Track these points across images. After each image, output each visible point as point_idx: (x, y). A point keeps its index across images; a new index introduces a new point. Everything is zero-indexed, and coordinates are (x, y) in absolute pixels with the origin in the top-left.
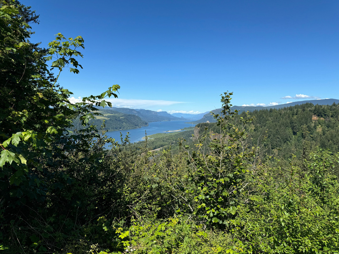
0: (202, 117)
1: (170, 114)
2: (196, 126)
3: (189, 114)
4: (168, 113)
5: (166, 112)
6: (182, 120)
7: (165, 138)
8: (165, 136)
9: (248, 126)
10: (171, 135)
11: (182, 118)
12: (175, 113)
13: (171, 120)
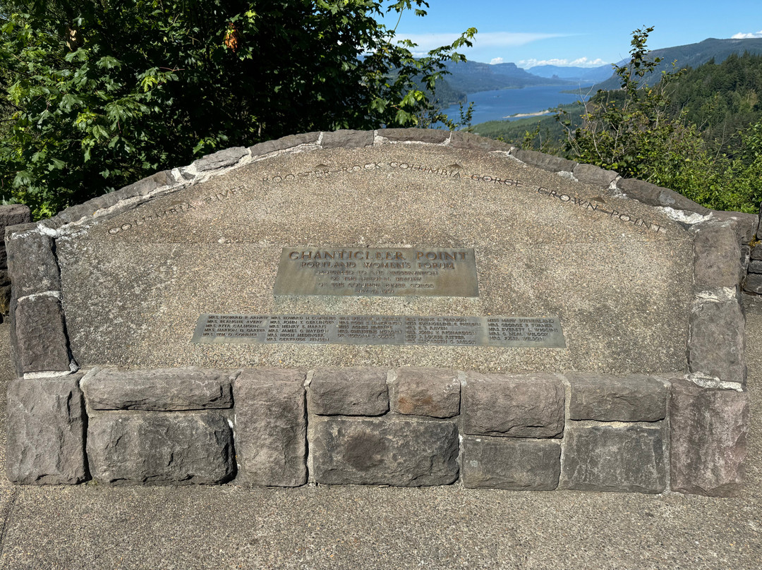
0: (611, 74)
1: (522, 69)
2: (590, 100)
3: (574, 69)
4: (518, 67)
5: (513, 64)
6: (555, 85)
7: (508, 133)
8: (506, 128)
9: (739, 96)
10: (522, 124)
11: (555, 80)
12: (538, 67)
13: (526, 87)
